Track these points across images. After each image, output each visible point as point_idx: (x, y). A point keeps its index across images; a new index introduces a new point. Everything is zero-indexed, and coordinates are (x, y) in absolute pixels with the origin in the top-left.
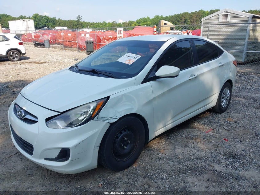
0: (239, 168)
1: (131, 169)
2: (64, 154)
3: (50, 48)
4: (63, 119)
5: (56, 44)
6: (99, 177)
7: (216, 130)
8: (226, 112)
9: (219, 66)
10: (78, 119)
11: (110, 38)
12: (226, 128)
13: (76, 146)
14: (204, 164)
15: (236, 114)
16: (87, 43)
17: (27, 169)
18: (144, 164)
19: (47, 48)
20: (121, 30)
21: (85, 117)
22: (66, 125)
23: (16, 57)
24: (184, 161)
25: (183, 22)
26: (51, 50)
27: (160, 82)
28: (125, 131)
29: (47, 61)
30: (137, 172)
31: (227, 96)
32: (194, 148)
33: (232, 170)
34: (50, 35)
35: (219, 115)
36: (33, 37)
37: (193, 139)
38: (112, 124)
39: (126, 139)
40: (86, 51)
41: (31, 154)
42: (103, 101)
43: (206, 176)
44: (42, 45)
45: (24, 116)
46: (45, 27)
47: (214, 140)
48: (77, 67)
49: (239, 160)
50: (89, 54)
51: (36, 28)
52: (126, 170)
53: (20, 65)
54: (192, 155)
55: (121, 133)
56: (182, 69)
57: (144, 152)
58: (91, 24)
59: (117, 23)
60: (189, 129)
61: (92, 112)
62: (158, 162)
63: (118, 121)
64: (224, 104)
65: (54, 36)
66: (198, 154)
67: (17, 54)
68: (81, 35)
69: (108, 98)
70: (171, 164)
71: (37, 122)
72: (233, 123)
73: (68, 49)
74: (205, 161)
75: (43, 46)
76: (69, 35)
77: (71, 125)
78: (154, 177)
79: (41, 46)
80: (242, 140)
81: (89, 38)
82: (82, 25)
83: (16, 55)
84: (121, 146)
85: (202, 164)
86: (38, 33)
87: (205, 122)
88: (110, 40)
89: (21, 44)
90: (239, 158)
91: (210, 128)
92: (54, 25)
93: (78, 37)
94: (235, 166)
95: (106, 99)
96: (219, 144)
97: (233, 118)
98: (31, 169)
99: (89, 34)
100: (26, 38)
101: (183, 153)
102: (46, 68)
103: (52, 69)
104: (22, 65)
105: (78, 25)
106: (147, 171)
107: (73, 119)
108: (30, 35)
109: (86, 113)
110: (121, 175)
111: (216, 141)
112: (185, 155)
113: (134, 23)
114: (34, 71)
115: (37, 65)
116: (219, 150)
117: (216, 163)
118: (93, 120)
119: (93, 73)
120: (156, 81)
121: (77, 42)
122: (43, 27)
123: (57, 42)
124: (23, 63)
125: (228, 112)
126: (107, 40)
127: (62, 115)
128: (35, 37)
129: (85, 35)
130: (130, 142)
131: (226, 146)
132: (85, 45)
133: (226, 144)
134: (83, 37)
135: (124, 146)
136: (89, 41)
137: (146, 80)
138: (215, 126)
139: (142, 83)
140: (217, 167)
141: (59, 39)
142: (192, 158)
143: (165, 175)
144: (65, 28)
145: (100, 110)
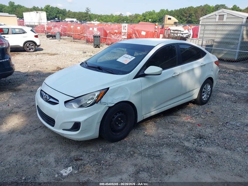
0: (202, 145)
1: (123, 141)
2: (76, 126)
3: (61, 40)
4: (76, 102)
5: (66, 36)
6: (100, 145)
7: (194, 118)
8: (207, 104)
9: (201, 66)
10: (86, 103)
11: (116, 33)
12: (203, 117)
13: (85, 121)
14: (177, 141)
15: (214, 106)
16: (95, 37)
17: (49, 138)
18: (132, 138)
19: (58, 40)
20: (126, 26)
21: (92, 102)
22: (78, 106)
23: (32, 48)
24: (163, 139)
25: (188, 16)
26: (62, 42)
27: (148, 78)
28: (119, 113)
29: (58, 52)
30: (127, 144)
31: (208, 91)
32: (173, 130)
33: (198, 146)
34: (61, 27)
35: (200, 106)
36: (46, 29)
37: (173, 124)
38: (110, 108)
39: (120, 119)
40: (93, 44)
41: (53, 126)
42: (104, 91)
43: (176, 149)
44: (53, 36)
45: (49, 99)
46: (56, 19)
47: (190, 125)
48: (86, 63)
49: (204, 140)
50: (96, 47)
51: (48, 19)
52: (119, 142)
53: (36, 56)
54: (170, 135)
55: (116, 115)
56: (164, 69)
57: (134, 131)
58: (99, 16)
59: (124, 16)
60: (172, 116)
61: (96, 99)
62: (143, 138)
63: (114, 105)
64: (205, 97)
65: (64, 28)
66: (175, 134)
67: (32, 45)
68: (89, 29)
69: (108, 89)
70: (153, 139)
71: (58, 103)
72: (209, 113)
73: (77, 42)
74: (178, 139)
75: (54, 38)
76: (79, 28)
77: (81, 106)
78: (139, 147)
79: (52, 38)
80: (212, 126)
81: (96, 32)
82: (90, 17)
83: (32, 47)
84: (116, 123)
85: (176, 141)
86: (50, 25)
87: (186, 111)
88: (115, 34)
89: (36, 36)
90: (205, 139)
91: (189, 116)
92: (64, 17)
93: (86, 30)
94: (200, 143)
95: (106, 90)
96: (193, 128)
97: (211, 109)
98: (51, 137)
99: (97, 28)
100: (39, 29)
101: (163, 133)
102: (58, 60)
103: (63, 60)
104: (37, 56)
105: (86, 16)
106: (134, 143)
107: (83, 102)
108: (43, 26)
109: (92, 98)
110: (115, 144)
111: (191, 126)
112: (164, 134)
113: (140, 17)
114: (48, 62)
115: (50, 56)
116: (191, 132)
117: (186, 141)
118: (97, 103)
119: (98, 69)
120: (145, 77)
121: (85, 35)
122: (54, 18)
123: (67, 34)
124: (38, 54)
125: (208, 104)
126: (113, 34)
127: (76, 99)
128: (48, 29)
129: (93, 29)
130: (122, 121)
131: (198, 130)
132: (93, 38)
133: (199, 128)
134: (91, 31)
135: (118, 124)
136: (97, 35)
137: (137, 76)
138: (194, 115)
139: (134, 79)
140: (186, 144)
141: (69, 31)
142: (169, 137)
143: (147, 146)
144: (75, 20)
145: (102, 97)
